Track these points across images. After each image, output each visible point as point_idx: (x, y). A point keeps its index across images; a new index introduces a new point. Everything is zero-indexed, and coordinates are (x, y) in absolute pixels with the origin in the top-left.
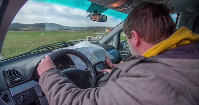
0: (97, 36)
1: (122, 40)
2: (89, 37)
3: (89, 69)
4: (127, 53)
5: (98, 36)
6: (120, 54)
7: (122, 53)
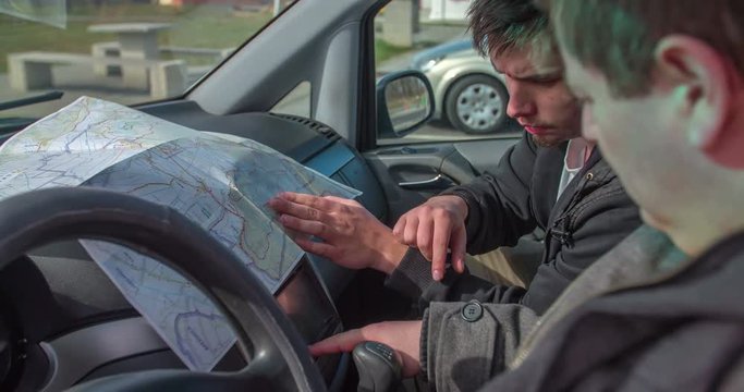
0: (98, 50)
1: (386, 68)
2: (30, 65)
3: (262, 354)
4: (439, 172)
5: (114, 45)
6: (385, 179)
7: (397, 169)
